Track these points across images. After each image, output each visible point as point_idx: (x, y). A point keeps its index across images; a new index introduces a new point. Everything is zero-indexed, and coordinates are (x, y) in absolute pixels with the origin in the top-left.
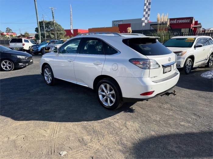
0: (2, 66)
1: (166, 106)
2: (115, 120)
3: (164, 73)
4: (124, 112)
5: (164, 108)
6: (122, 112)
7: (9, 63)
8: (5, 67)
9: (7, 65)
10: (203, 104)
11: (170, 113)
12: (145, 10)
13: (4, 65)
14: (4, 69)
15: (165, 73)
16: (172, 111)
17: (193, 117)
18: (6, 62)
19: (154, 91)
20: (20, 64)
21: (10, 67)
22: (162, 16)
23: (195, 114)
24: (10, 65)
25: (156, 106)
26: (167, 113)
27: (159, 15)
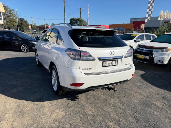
0: (22, 48)
1: (112, 101)
2: (50, 105)
3: (103, 66)
4: (67, 99)
5: (109, 103)
6: (65, 99)
7: (26, 47)
8: (23, 49)
9: (25, 48)
10: (158, 107)
11: (109, 110)
12: (149, 8)
13: (23, 48)
14: (23, 50)
15: (106, 66)
16: (113, 108)
17: (131, 119)
18: (24, 46)
19: (83, 83)
20: (33, 48)
21: (26, 50)
22: (165, 13)
23: (135, 117)
24: (27, 48)
25: (103, 99)
26: (105, 109)
27: (162, 12)
